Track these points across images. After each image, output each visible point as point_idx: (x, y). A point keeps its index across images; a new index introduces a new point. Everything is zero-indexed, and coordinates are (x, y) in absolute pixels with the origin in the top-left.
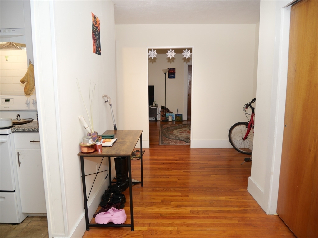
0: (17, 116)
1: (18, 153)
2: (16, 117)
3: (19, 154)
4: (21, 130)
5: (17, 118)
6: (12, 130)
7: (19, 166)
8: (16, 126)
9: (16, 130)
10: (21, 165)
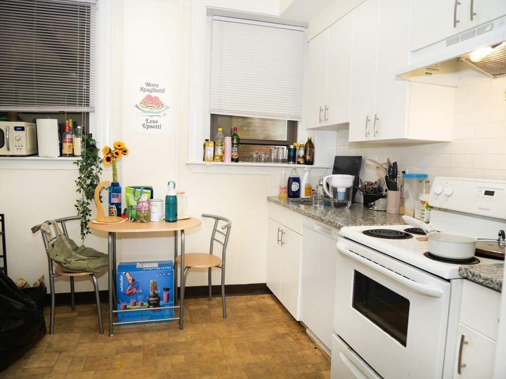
0: (500, 235)
1: (463, 337)
2: (497, 237)
3: (466, 339)
4: (481, 281)
5: (499, 240)
6: (461, 272)
7: (459, 372)
8: (484, 261)
9: (470, 276)
10: (462, 369)
